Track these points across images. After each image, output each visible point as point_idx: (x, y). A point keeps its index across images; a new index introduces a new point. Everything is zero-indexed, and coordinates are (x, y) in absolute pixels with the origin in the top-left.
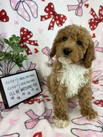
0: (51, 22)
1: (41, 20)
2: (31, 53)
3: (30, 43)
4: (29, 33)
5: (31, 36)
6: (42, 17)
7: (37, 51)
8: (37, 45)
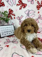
0: (21, 6)
1: (17, 6)
2: (12, 19)
3: (12, 15)
4: (12, 11)
5: (13, 12)
6: (17, 4)
7: (15, 18)
8: (15, 15)
